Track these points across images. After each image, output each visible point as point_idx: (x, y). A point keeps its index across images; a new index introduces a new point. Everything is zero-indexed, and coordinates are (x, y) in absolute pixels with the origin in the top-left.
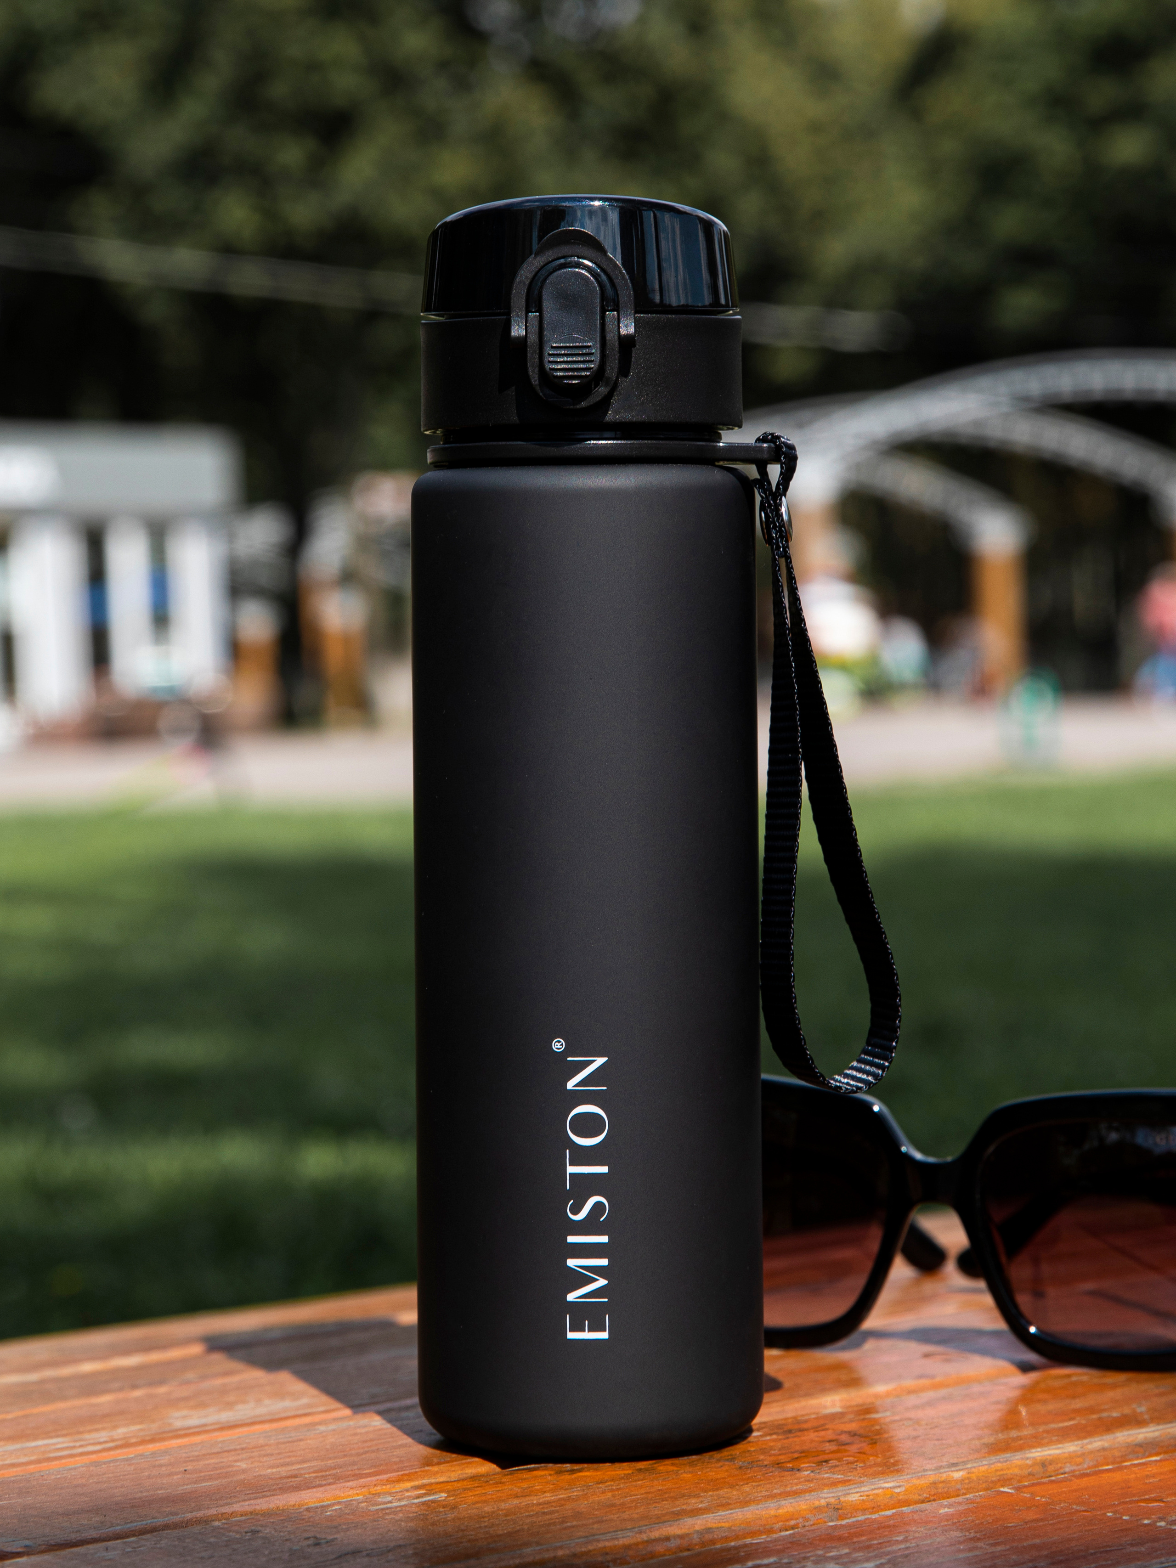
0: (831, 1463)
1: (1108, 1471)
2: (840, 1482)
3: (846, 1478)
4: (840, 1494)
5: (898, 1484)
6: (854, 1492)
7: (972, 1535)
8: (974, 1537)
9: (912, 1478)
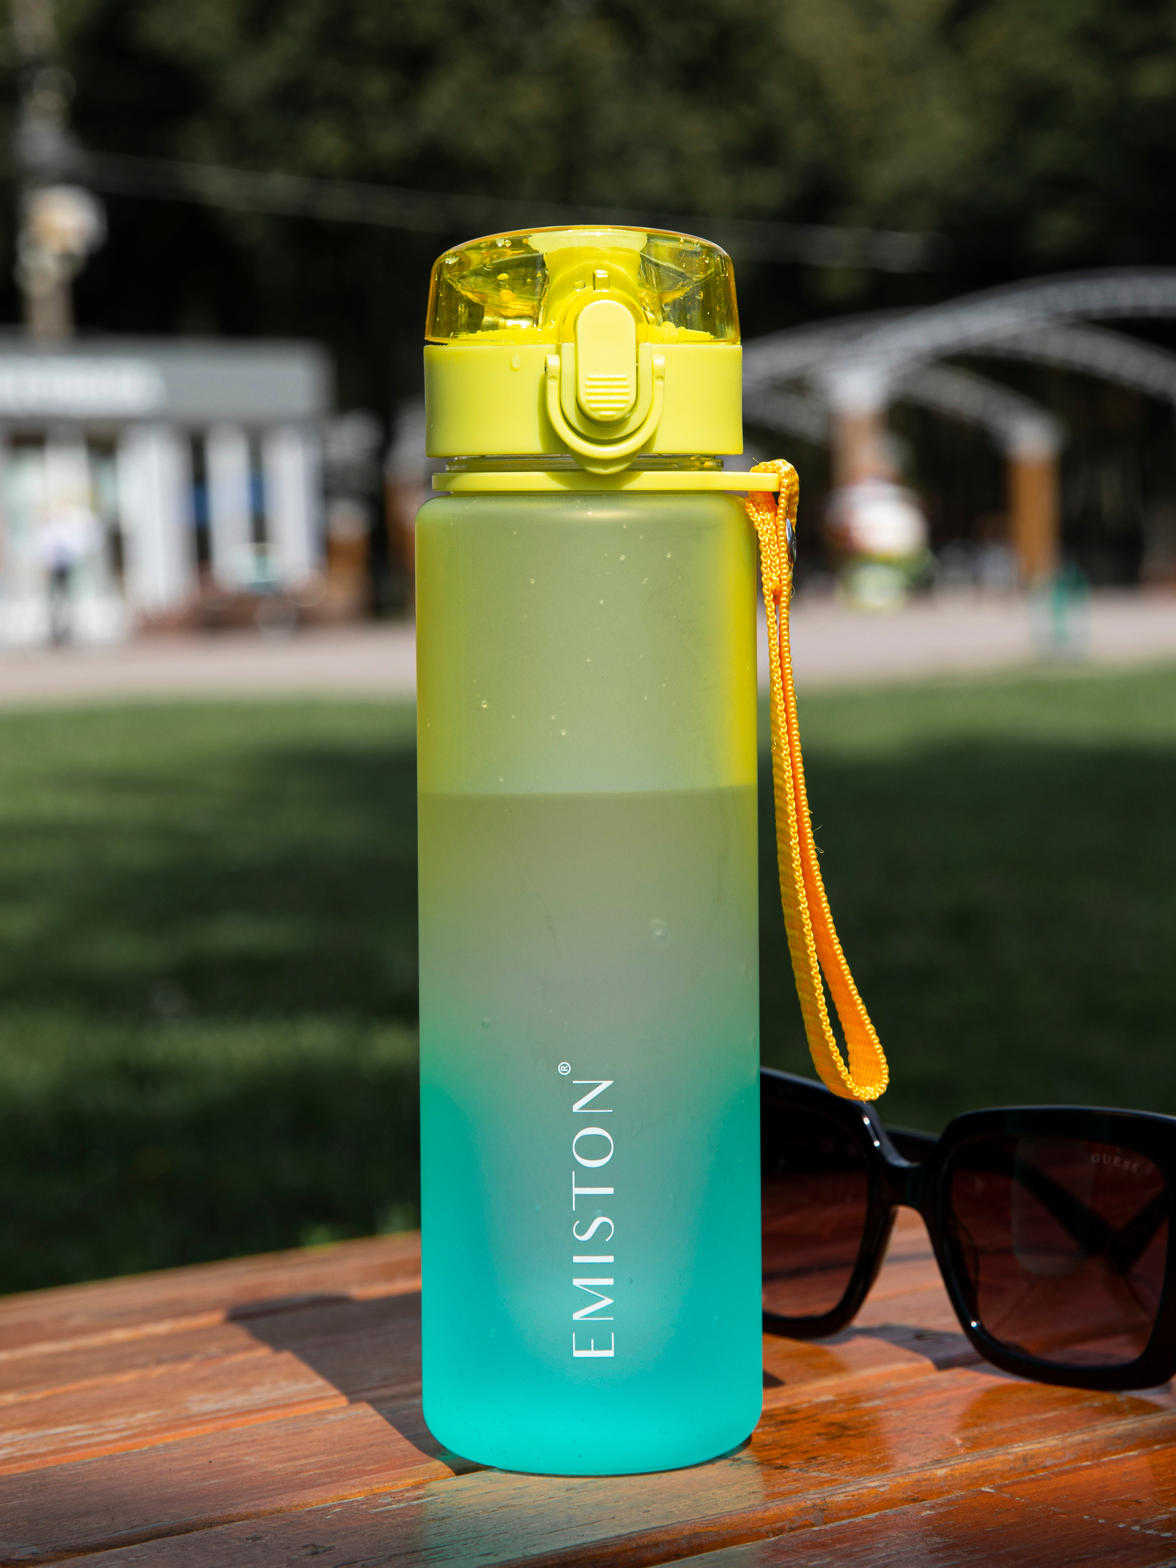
0: (820, 1460)
1: (1087, 1467)
2: (826, 1482)
3: (833, 1477)
4: (826, 1495)
5: (882, 1483)
6: (840, 1492)
7: (952, 1541)
8: (953, 1543)
9: (896, 1476)
